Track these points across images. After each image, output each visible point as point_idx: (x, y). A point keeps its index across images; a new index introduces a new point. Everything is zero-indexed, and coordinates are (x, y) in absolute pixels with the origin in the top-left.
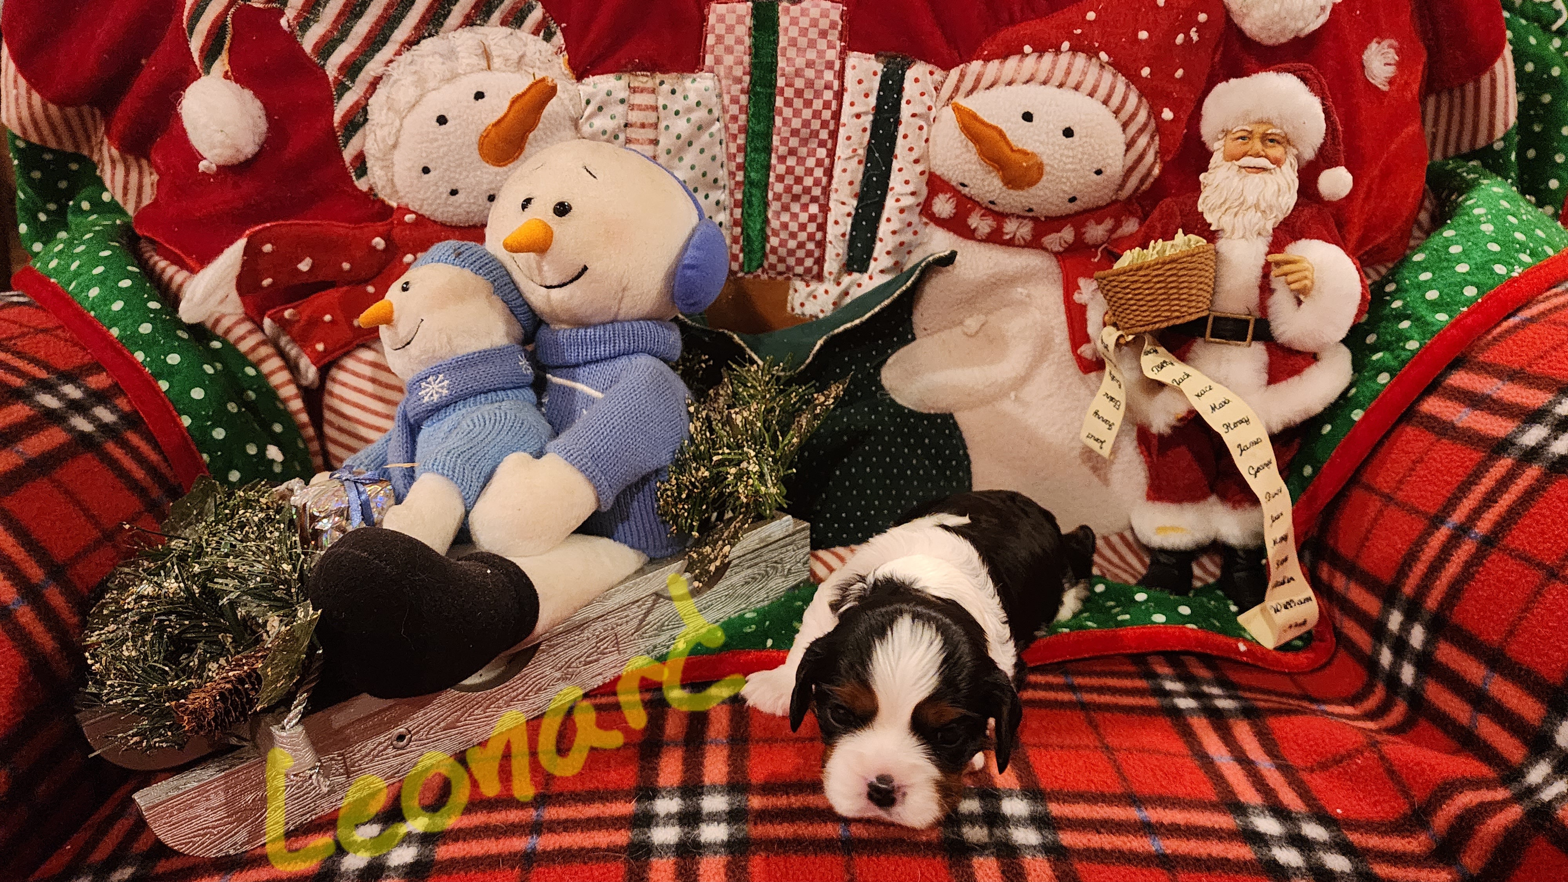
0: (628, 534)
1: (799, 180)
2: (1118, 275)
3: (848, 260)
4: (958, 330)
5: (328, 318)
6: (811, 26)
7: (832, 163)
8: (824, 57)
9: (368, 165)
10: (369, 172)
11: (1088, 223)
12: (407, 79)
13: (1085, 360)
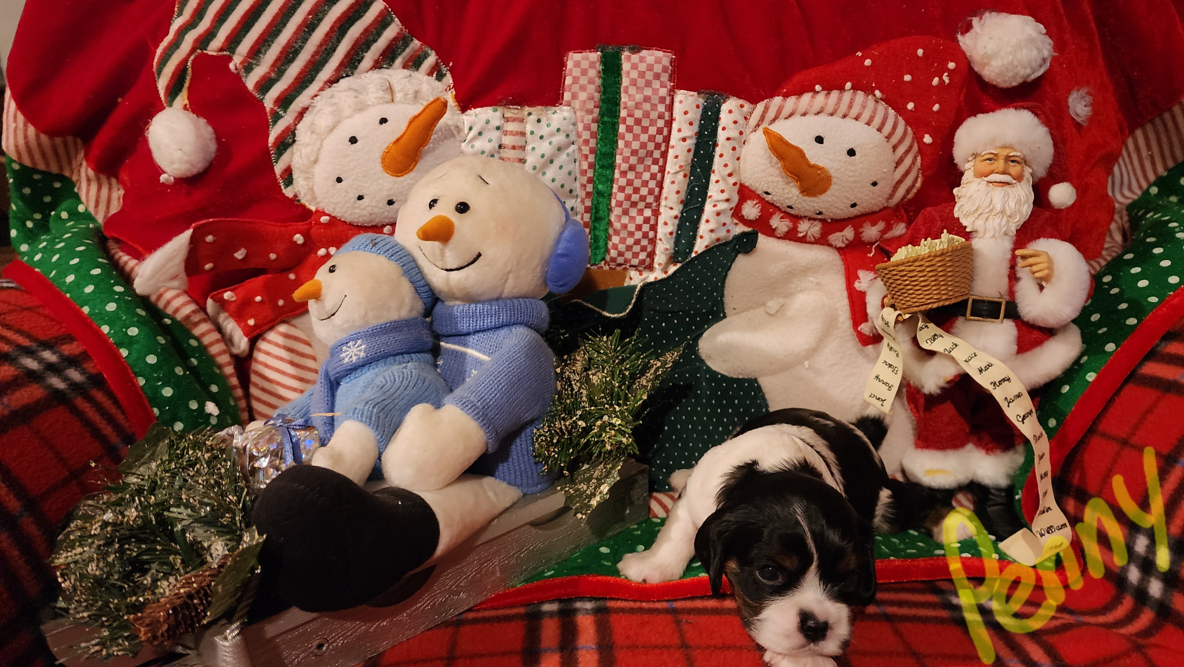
0: (507, 473)
1: (636, 190)
2: (897, 266)
3: (673, 254)
4: (761, 311)
5: (258, 299)
7: (663, 177)
8: (658, 94)
9: (295, 177)
10: (294, 182)
11: (864, 225)
12: (327, 110)
13: (865, 335)
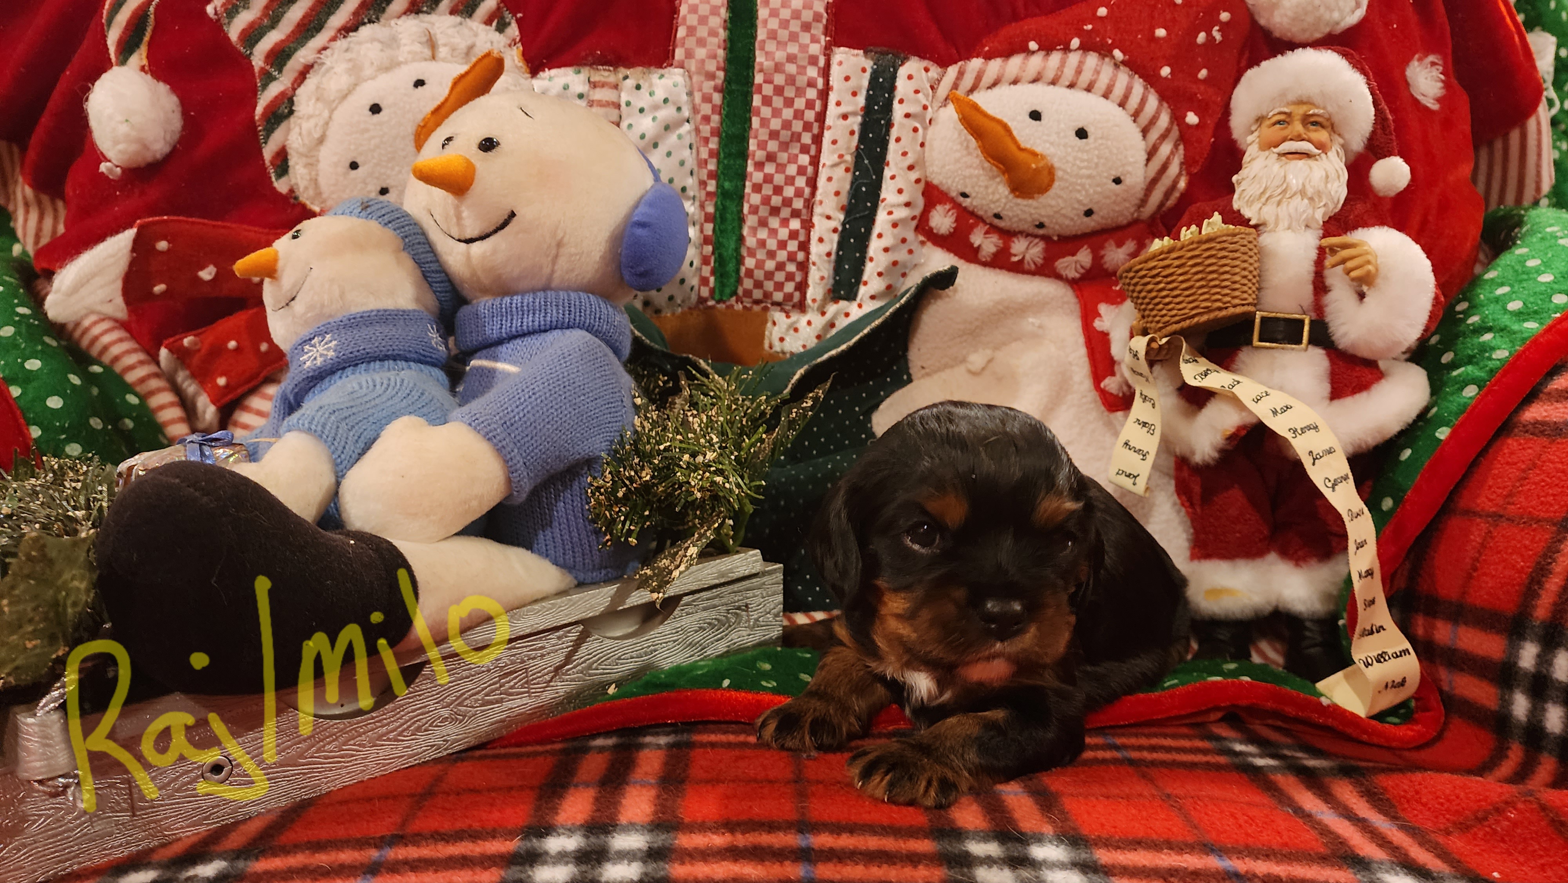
0: (550, 544)
1: (778, 190)
3: (834, 285)
4: (961, 370)
5: (232, 344)
6: (793, 18)
7: (816, 171)
8: (807, 52)
9: (291, 163)
10: (291, 171)
11: (1107, 245)
12: (341, 68)
13: (1111, 394)
